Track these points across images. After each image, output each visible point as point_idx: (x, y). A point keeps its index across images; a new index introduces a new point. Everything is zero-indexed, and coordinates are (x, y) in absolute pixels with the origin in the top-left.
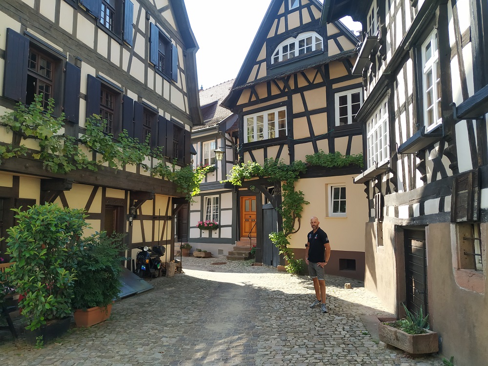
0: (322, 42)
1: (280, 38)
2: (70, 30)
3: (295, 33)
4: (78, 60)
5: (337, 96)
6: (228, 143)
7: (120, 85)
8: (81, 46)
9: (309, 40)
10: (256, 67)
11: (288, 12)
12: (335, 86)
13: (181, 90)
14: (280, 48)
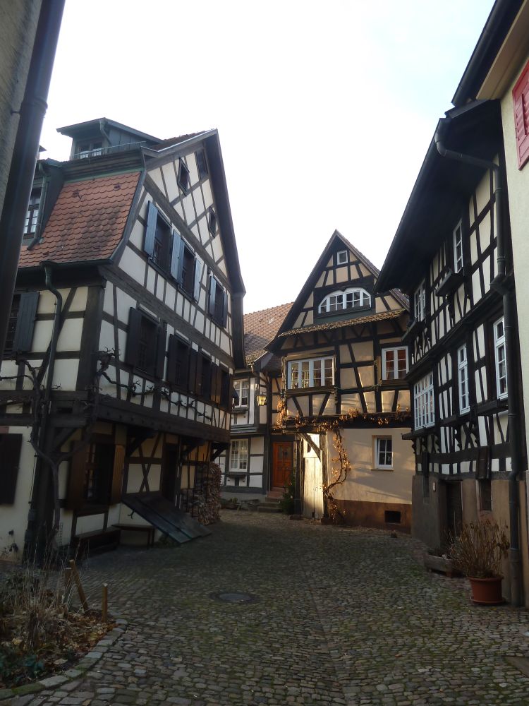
0: (370, 298)
1: (327, 290)
2: (161, 299)
3: (343, 287)
4: (165, 323)
5: (384, 352)
6: (262, 383)
7: (187, 339)
8: (167, 309)
9: (357, 296)
10: (303, 314)
11: (335, 267)
12: (382, 342)
13: (227, 334)
14: (328, 299)
